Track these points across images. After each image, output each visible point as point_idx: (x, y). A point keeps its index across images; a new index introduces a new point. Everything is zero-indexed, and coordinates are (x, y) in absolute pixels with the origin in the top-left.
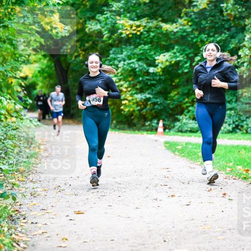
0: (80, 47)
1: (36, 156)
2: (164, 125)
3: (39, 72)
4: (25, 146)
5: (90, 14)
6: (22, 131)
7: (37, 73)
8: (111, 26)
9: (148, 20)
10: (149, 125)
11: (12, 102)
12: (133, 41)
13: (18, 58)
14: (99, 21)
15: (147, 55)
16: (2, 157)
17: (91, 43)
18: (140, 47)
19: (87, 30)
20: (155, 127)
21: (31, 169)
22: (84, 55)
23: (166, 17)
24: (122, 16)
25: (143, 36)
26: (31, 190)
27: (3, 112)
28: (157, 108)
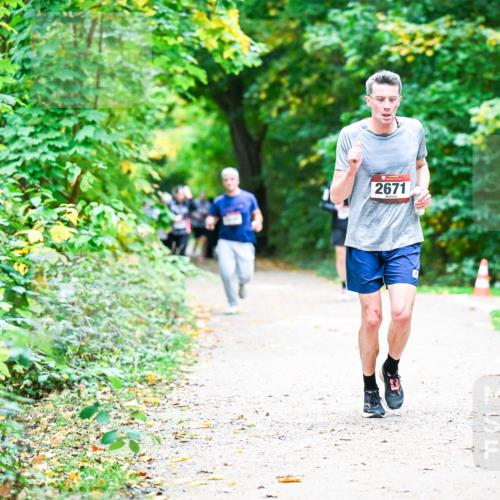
0: (290, 87)
1: (186, 346)
2: (490, 271)
3: (195, 146)
4: (162, 320)
5: (315, 9)
6: (155, 285)
7: (188, 148)
8: (365, 36)
9: (451, 20)
10: (456, 272)
11: (130, 219)
12: (418, 71)
13: (143, 115)
14: (337, 26)
15: (449, 104)
16: (108, 349)
17: (315, 77)
18: (433, 86)
19: (307, 46)
20: (470, 276)
21: (175, 377)
22: (299, 107)
23: (494, 14)
24: (390, 12)
25: (439, 60)
26: (175, 426)
27: (109, 241)
28: (475, 232)
